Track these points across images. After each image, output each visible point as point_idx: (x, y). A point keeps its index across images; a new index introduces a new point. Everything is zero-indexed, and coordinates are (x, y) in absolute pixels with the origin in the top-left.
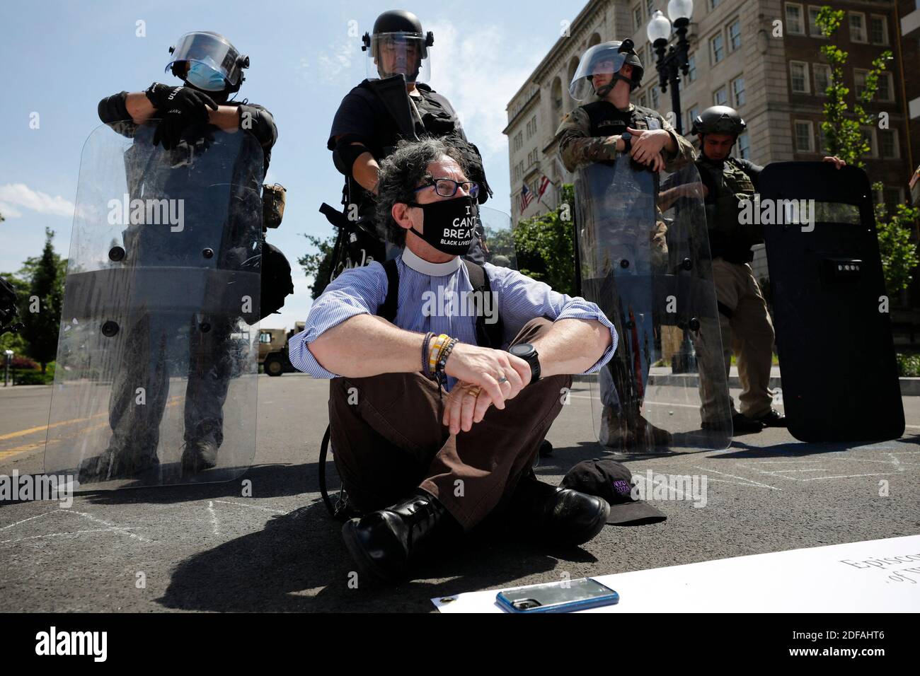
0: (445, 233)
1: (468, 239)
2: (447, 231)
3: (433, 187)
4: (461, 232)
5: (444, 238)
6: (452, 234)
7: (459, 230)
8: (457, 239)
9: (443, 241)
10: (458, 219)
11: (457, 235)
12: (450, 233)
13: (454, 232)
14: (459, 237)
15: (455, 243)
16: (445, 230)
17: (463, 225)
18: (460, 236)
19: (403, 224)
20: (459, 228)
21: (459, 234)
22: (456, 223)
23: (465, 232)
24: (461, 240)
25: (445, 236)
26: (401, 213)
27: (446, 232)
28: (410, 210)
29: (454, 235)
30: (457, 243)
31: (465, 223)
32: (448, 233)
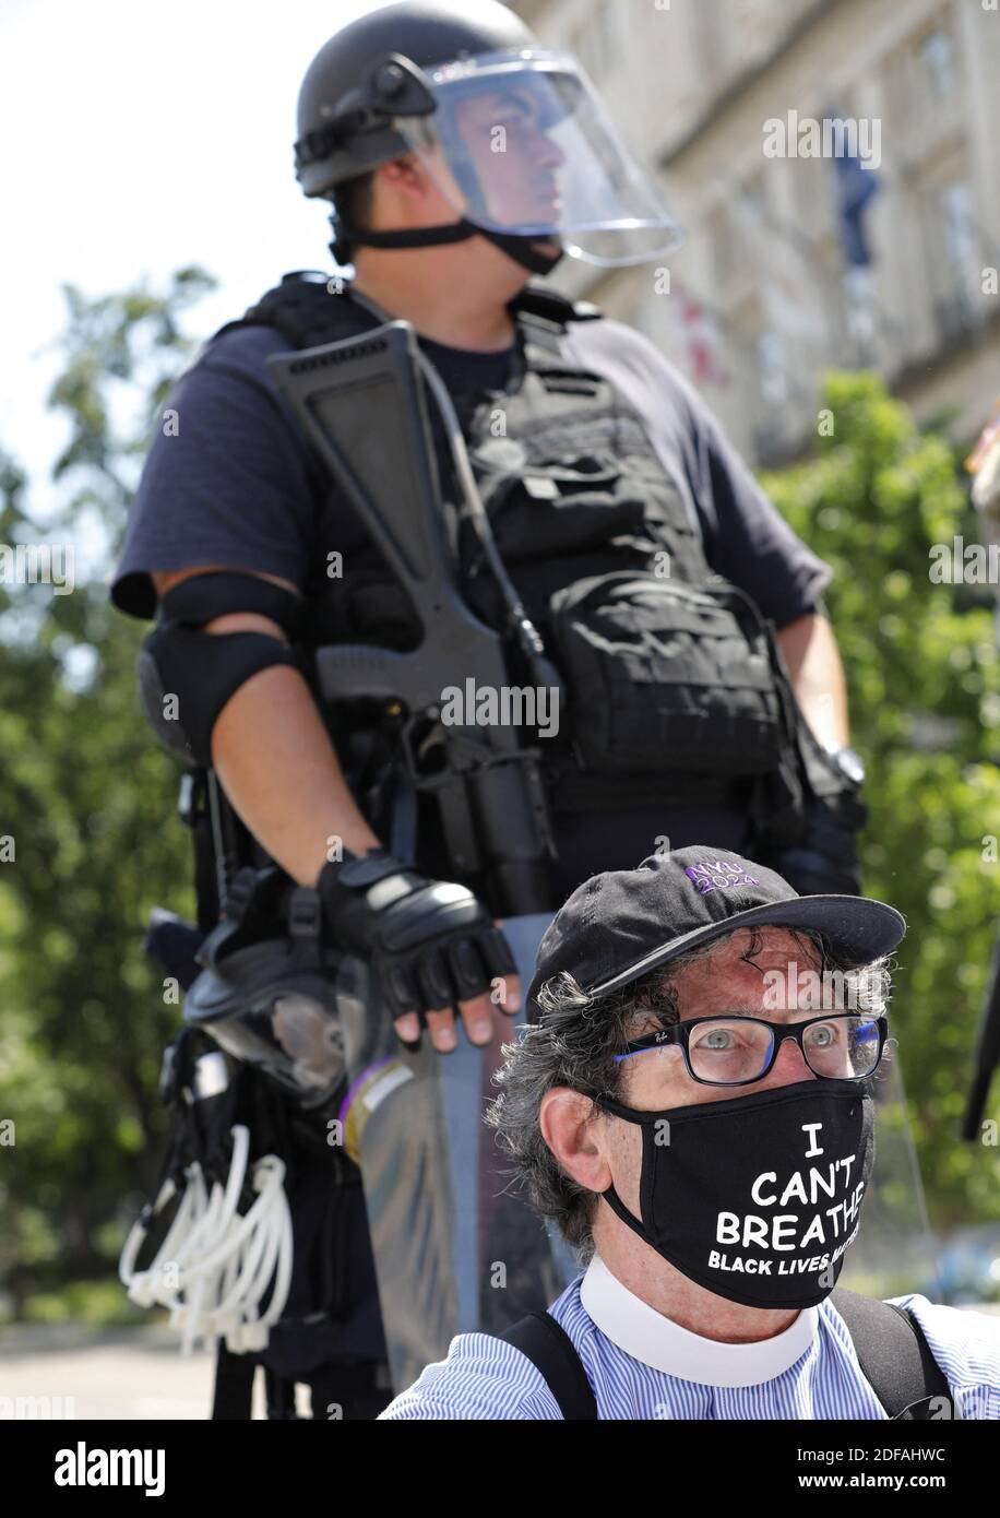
0: (721, 1229)
1: (815, 1248)
2: (728, 1223)
3: (674, 1050)
4: (784, 1226)
5: (722, 1249)
6: (749, 1236)
7: (777, 1220)
8: (770, 1254)
9: (715, 1260)
10: (772, 1177)
11: (768, 1238)
12: (741, 1230)
13: (755, 1228)
14: (777, 1246)
15: (764, 1267)
16: (723, 1216)
17: (794, 1200)
18: (783, 1240)
19: (585, 1173)
20: (777, 1209)
21: (778, 1233)
22: (766, 1190)
23: (802, 1227)
24: (788, 1257)
25: (720, 1239)
26: (572, 1126)
27: (727, 1227)
28: (602, 1119)
29: (758, 1237)
30: (774, 1268)
31: (801, 1192)
32: (732, 1230)
